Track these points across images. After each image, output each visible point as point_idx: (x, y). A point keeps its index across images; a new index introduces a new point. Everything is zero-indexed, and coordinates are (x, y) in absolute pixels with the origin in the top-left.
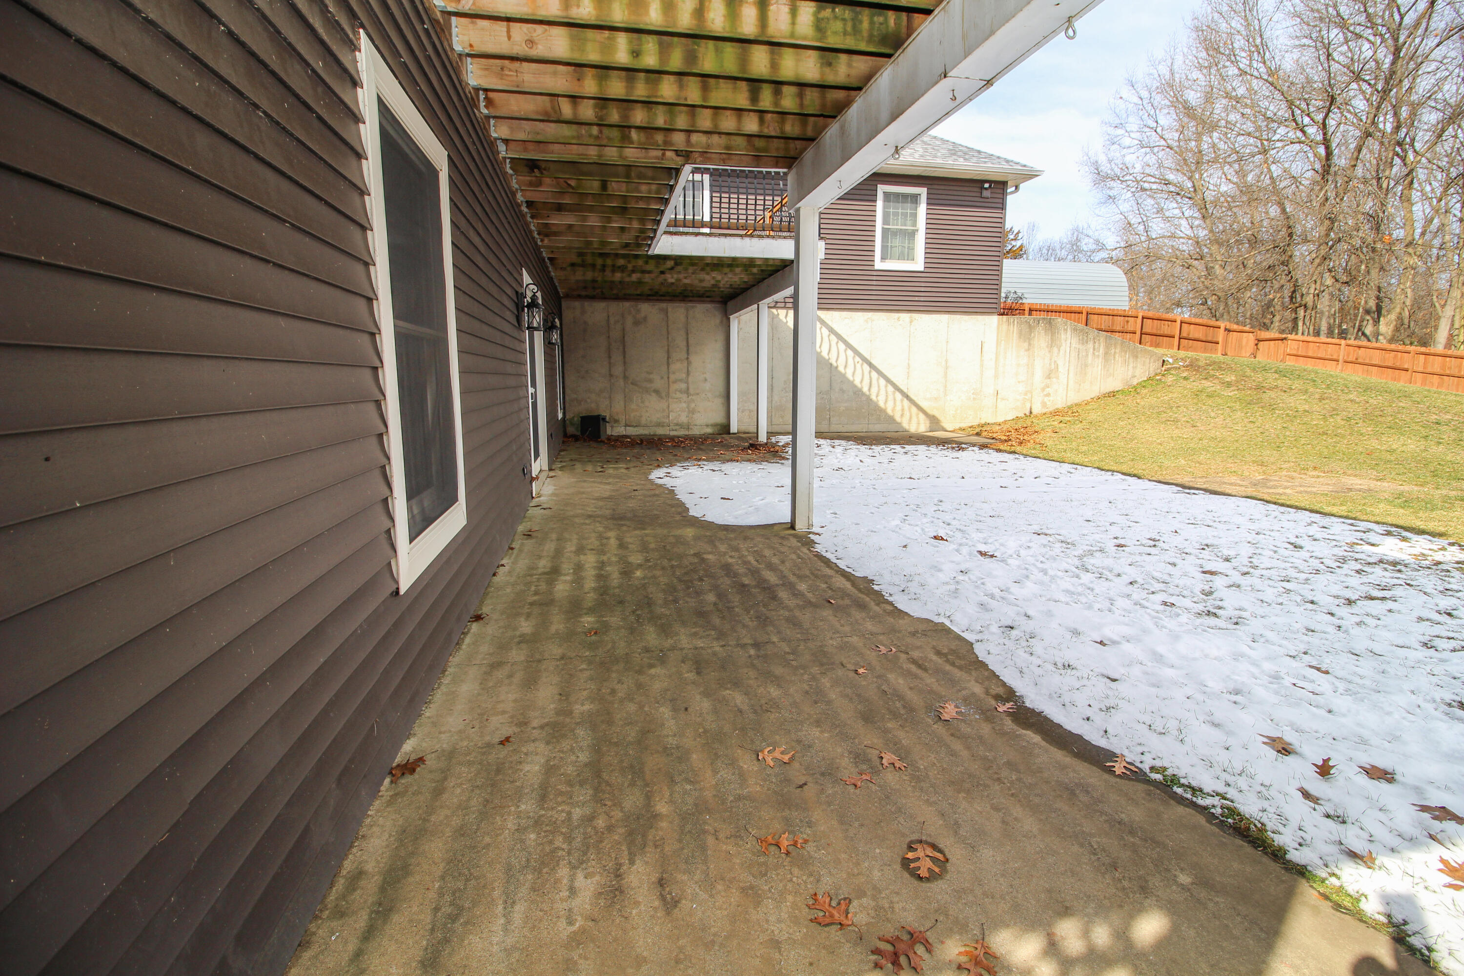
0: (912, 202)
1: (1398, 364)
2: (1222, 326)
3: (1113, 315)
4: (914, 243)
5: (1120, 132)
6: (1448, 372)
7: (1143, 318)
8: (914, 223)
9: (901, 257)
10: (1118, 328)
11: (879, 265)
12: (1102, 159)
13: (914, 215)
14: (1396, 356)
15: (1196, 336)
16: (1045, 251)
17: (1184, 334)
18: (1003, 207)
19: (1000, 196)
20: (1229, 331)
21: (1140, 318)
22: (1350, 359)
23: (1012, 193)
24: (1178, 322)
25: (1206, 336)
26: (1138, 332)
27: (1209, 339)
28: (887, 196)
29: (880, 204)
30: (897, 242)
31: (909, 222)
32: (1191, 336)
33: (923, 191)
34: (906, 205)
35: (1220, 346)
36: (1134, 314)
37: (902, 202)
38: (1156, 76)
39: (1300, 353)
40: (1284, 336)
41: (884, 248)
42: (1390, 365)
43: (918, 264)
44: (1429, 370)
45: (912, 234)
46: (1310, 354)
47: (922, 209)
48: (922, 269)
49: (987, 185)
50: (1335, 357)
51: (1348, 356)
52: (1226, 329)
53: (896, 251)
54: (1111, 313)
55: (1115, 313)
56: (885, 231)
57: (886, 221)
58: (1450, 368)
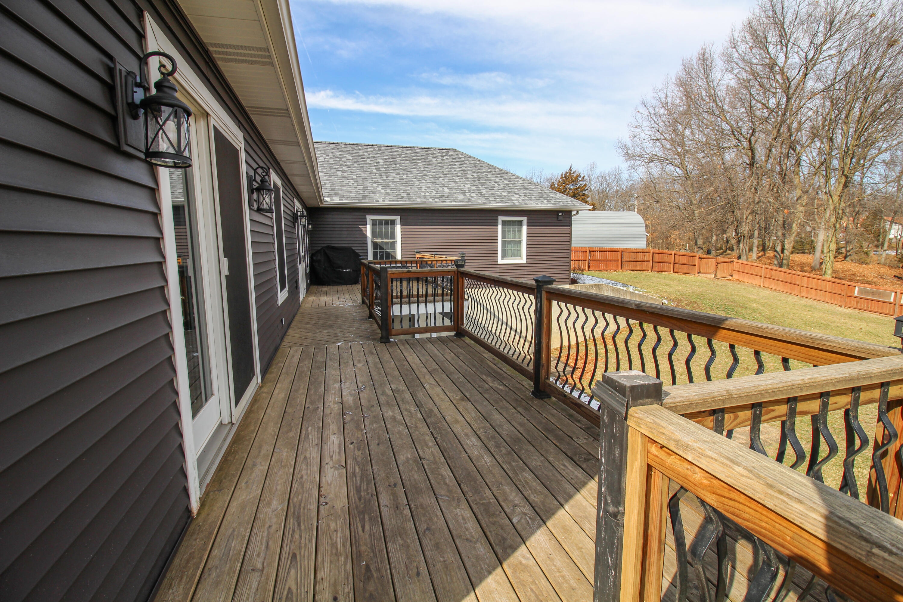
0: (518, 225)
1: (793, 281)
2: (697, 256)
3: (636, 252)
4: (520, 247)
5: (638, 130)
6: (820, 288)
7: (653, 253)
8: (520, 237)
9: (513, 256)
10: (640, 259)
11: (500, 261)
12: (629, 144)
13: (520, 232)
14: (792, 277)
15: (683, 262)
16: (600, 179)
17: (677, 261)
18: (570, 225)
19: (569, 219)
20: (701, 258)
21: (652, 253)
22: (767, 276)
23: (575, 215)
24: (673, 255)
25: (689, 262)
26: (651, 262)
27: (691, 263)
28: (504, 223)
29: (500, 227)
30: (510, 247)
31: (517, 235)
32: (680, 262)
33: (524, 219)
34: (514, 226)
35: (696, 267)
36: (648, 251)
37: (513, 225)
38: (658, 98)
39: (740, 270)
40: (731, 260)
41: (503, 251)
42: (789, 281)
43: (524, 260)
44: (810, 286)
45: (519, 242)
46: (746, 271)
47: (524, 228)
48: (525, 262)
49: (560, 214)
50: (759, 274)
51: (766, 274)
52: (699, 258)
53: (510, 252)
54: (635, 251)
55: (638, 251)
56: (503, 242)
57: (504, 236)
58: (821, 286)
